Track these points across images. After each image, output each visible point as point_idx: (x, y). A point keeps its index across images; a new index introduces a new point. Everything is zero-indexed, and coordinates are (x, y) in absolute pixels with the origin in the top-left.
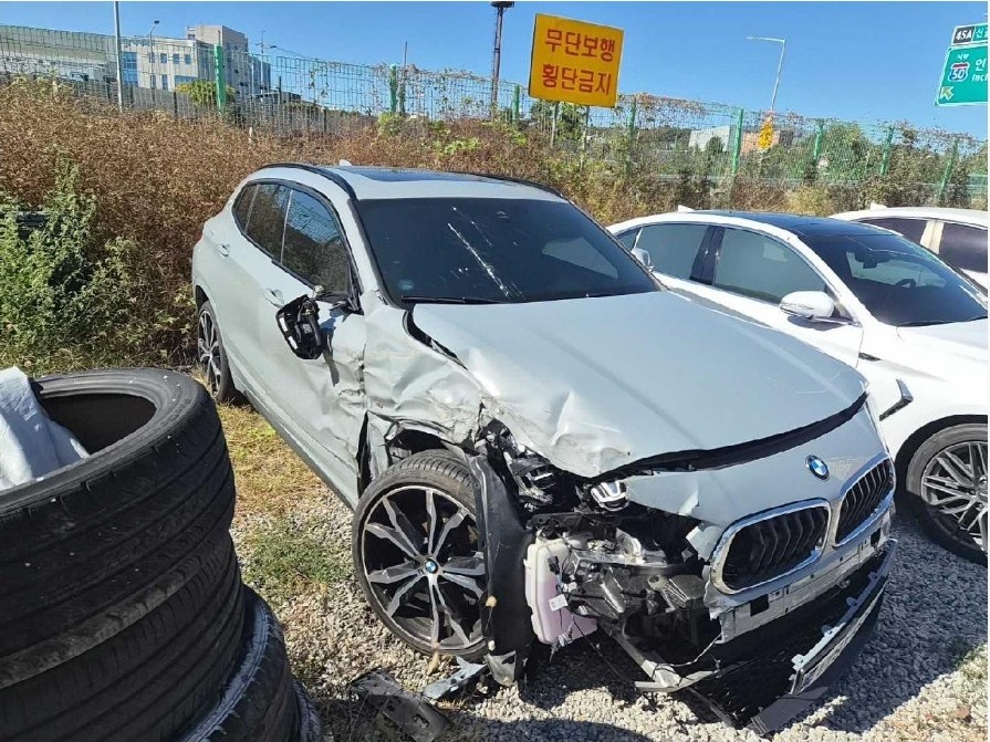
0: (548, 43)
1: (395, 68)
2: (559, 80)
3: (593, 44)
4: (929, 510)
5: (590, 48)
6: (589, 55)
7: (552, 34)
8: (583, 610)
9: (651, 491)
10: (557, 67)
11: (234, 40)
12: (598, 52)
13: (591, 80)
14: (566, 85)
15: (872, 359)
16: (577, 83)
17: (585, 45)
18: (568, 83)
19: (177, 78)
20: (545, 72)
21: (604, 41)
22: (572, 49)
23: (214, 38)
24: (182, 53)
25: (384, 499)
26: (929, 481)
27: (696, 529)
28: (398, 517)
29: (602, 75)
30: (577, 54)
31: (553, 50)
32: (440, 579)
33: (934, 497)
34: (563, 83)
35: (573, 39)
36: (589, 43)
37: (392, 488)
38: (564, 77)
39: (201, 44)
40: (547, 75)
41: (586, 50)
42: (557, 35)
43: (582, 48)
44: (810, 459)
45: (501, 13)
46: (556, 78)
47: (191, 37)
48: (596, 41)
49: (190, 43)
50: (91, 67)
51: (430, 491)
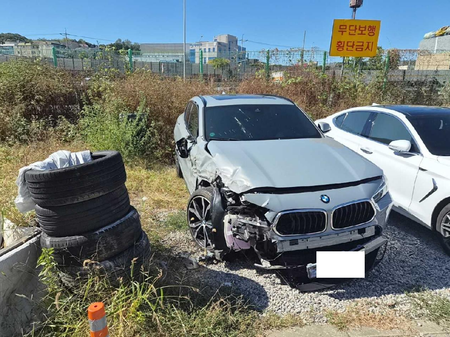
0: (339, 31)
1: (269, 51)
2: (345, 47)
3: (364, 29)
4: (444, 239)
5: (362, 31)
6: (362, 34)
7: (342, 27)
8: (237, 237)
9: (255, 199)
10: (344, 42)
11: (232, 40)
12: (366, 32)
13: (363, 46)
14: (348, 49)
15: (423, 170)
16: (355, 47)
17: (359, 30)
18: (350, 48)
19: (209, 58)
20: (337, 44)
21: (370, 27)
22: (352, 32)
23: (224, 40)
24: (212, 48)
25: (193, 200)
26: (444, 226)
27: (268, 212)
28: (196, 206)
29: (368, 43)
30: (355, 35)
31: (342, 34)
32: (206, 227)
33: (447, 233)
34: (347, 48)
35: (353, 28)
36: (361, 29)
37: (194, 197)
38: (347, 46)
39: (219, 43)
40: (339, 46)
41: (360, 32)
42: (345, 27)
43: (358, 32)
44: (322, 196)
45: (355, 11)
46: (343, 46)
47: (216, 40)
48: (365, 27)
49: (215, 43)
50: (181, 56)
51: (203, 198)
